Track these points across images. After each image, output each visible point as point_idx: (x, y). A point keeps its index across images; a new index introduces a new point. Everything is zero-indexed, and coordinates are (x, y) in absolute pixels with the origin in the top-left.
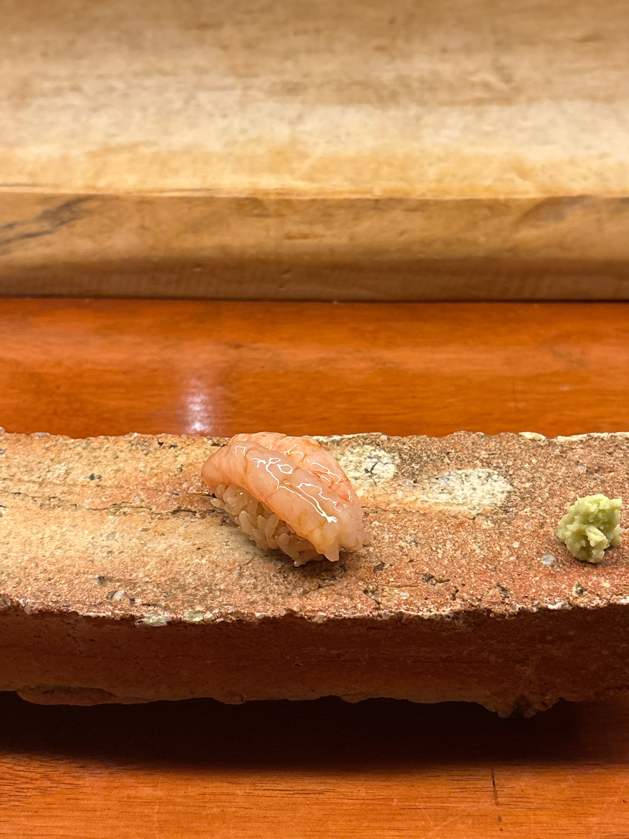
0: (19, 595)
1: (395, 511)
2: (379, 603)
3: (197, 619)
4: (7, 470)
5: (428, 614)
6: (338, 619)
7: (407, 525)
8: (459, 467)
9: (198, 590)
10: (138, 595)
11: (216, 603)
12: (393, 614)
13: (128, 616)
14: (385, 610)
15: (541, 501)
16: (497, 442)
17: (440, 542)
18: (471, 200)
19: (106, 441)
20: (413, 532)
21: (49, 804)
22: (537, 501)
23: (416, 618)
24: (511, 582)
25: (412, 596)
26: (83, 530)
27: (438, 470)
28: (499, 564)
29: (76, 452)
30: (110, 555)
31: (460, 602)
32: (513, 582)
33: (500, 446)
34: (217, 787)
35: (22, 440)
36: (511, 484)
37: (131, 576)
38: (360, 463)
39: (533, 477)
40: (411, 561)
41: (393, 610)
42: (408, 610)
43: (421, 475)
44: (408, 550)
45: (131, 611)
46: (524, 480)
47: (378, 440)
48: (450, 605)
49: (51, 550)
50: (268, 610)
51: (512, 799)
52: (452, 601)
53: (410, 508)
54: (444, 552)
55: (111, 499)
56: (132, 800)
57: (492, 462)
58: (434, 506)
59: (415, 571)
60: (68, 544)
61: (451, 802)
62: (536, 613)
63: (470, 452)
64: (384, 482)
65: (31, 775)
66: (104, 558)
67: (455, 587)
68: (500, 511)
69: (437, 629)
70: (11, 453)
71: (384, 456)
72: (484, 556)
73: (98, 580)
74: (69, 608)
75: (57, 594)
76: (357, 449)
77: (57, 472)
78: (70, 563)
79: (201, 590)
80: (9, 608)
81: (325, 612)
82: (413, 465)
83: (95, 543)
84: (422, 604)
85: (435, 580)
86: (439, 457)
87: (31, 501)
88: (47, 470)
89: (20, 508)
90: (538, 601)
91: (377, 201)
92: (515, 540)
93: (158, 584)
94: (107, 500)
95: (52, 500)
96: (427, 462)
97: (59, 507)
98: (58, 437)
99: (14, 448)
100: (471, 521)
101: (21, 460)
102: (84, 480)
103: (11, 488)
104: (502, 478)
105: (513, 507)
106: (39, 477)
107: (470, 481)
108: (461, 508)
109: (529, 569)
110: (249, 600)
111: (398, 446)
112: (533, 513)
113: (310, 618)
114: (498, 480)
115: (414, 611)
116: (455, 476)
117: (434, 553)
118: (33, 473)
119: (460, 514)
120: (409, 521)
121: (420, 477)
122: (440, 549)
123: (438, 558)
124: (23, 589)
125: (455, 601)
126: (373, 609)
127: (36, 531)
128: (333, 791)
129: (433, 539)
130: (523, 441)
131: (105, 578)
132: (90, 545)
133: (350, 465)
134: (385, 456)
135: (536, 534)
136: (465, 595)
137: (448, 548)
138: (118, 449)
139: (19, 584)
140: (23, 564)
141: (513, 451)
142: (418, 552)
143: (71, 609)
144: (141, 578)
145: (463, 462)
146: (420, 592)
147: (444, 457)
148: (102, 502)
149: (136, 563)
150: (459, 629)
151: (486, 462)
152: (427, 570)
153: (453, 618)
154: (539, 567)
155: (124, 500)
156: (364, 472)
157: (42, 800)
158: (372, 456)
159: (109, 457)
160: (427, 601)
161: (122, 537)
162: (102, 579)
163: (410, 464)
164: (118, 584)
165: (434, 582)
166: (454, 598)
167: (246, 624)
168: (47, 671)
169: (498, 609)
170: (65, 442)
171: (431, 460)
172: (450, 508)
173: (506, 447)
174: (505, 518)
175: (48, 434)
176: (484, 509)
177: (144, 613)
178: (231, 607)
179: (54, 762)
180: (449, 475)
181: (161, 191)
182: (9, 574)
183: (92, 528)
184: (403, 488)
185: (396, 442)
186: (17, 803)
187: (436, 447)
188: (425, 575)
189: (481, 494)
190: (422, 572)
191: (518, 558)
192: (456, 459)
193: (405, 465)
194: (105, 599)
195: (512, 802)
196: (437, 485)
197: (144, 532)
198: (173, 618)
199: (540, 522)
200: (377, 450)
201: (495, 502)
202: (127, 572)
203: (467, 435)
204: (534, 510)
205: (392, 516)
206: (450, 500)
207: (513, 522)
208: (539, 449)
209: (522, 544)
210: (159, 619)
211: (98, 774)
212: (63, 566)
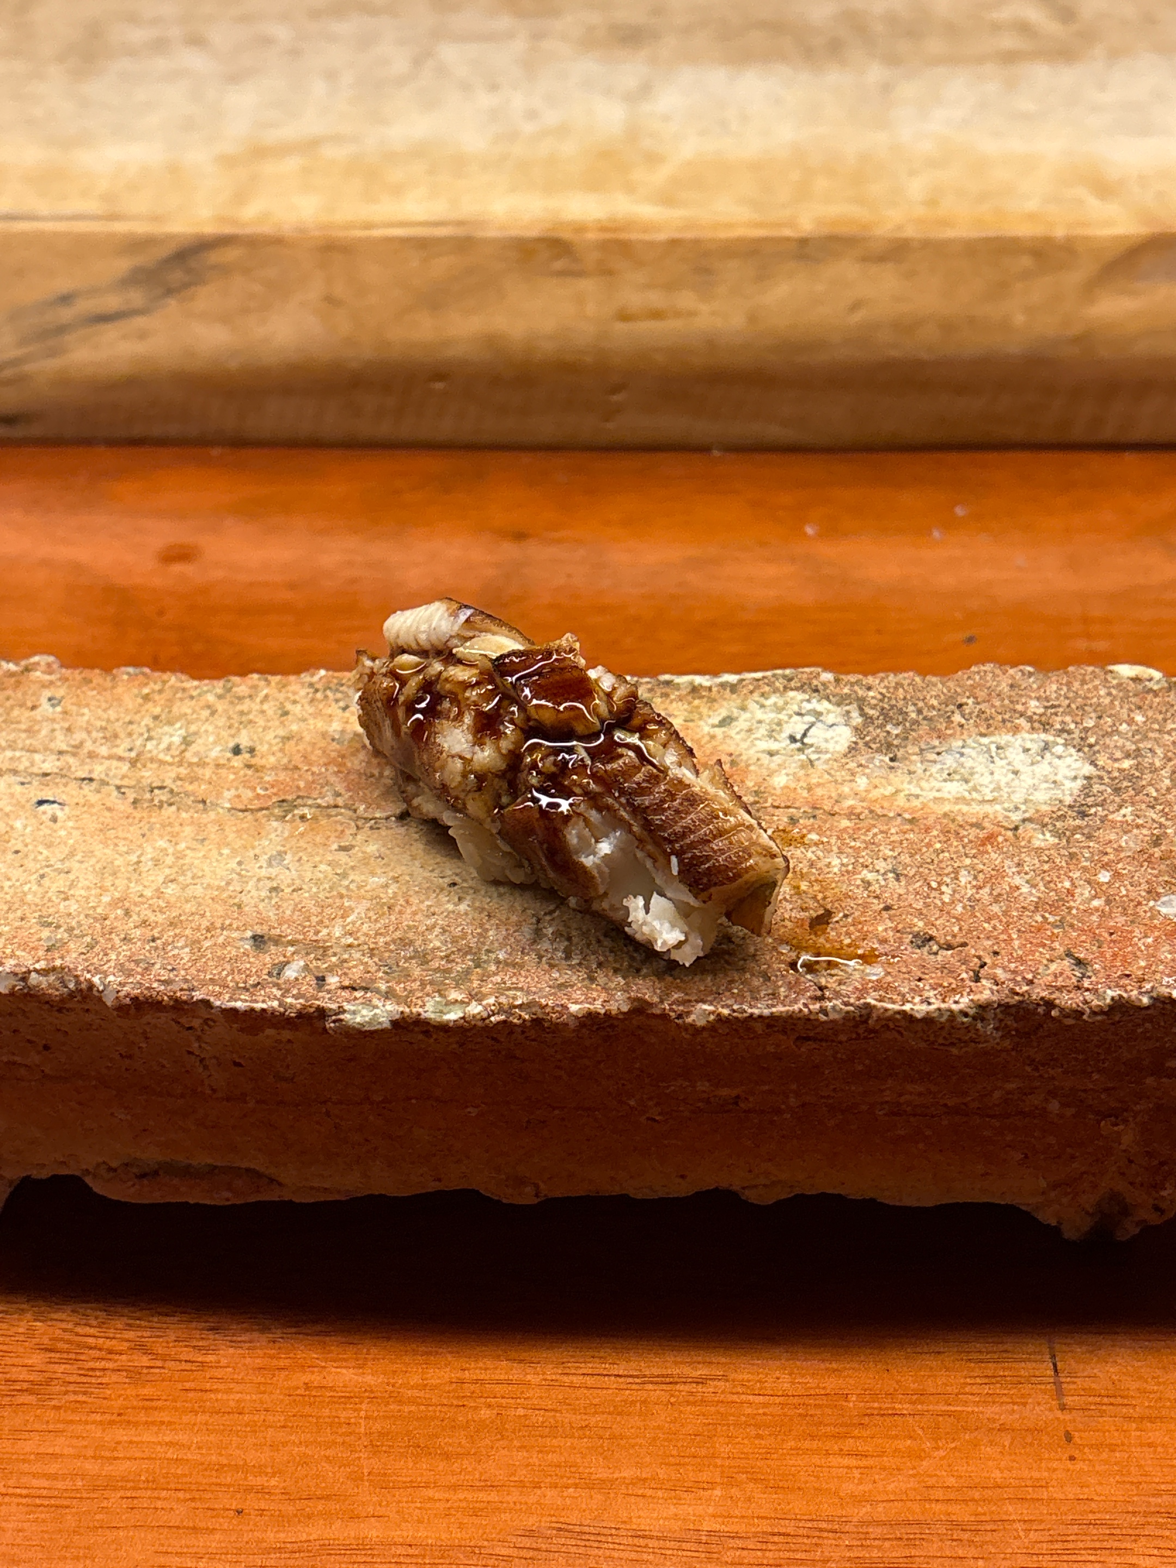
0: (92, 968)
1: (852, 813)
2: (821, 988)
3: (453, 1016)
4: (66, 736)
5: (924, 1007)
6: (736, 1018)
7: (876, 841)
8: (983, 730)
9: (453, 961)
10: (330, 969)
11: (490, 986)
12: (852, 1008)
13: (312, 1010)
14: (834, 1001)
15: (1155, 794)
16: (1061, 684)
17: (946, 871)
18: (997, 239)
19: (263, 683)
20: (891, 853)
21: (147, 1400)
22: (1147, 795)
23: (898, 1016)
24: (1095, 948)
25: (889, 973)
26: (219, 849)
27: (940, 737)
28: (1069, 913)
29: (202, 703)
30: (274, 894)
31: (990, 986)
32: (1099, 947)
33: (1069, 690)
34: (486, 1369)
35: (95, 681)
36: (1093, 763)
37: (317, 933)
38: (779, 724)
39: (1138, 750)
40: (887, 908)
41: (852, 1001)
42: (880, 1001)
43: (905, 747)
44: (881, 887)
45: (318, 999)
46: (1118, 754)
47: (815, 682)
48: (968, 990)
49: (154, 887)
50: (595, 1000)
51: (1091, 1399)
52: (972, 984)
53: (882, 807)
54: (954, 891)
55: (275, 790)
56: (314, 1393)
57: (1051, 721)
58: (931, 804)
59: (896, 927)
60: (189, 874)
61: (966, 1403)
62: (1148, 1008)
63: (1006, 702)
64: (830, 759)
65: (109, 1344)
66: (263, 900)
67: (979, 957)
68: (1070, 813)
69: (941, 1041)
70: (72, 704)
71: (829, 712)
72: (1039, 898)
73: (251, 942)
74: (194, 994)
75: (170, 967)
76: (773, 699)
77: (166, 741)
78: (194, 910)
79: (459, 960)
80: (72, 995)
81: (711, 1004)
82: (889, 727)
83: (243, 872)
84: (912, 990)
85: (938, 943)
86: (942, 712)
87: (115, 793)
88: (146, 736)
89: (92, 806)
90: (1151, 984)
91: (803, 242)
92: (1103, 867)
93: (373, 949)
94: (268, 792)
95: (156, 791)
96: (917, 721)
97: (171, 805)
98: (165, 676)
99: (78, 696)
100: (1010, 833)
101: (92, 719)
102: (220, 755)
103: (73, 769)
104: (1073, 751)
105: (1097, 805)
106: (131, 750)
107: (1006, 758)
108: (988, 808)
109: (1132, 922)
110: (556, 980)
111: (856, 692)
112: (1138, 817)
113: (680, 1016)
114: (1064, 754)
115: (894, 1003)
116: (974, 748)
117: (933, 894)
118: (118, 742)
119: (986, 820)
120: (882, 832)
121: (902, 750)
122: (947, 885)
123: (943, 903)
124: (100, 957)
125: (979, 984)
126: (811, 998)
127: (125, 849)
128: (725, 1378)
129: (931, 867)
130: (1115, 682)
131: (266, 938)
132: (234, 875)
133: (758, 728)
134: (831, 712)
135: (1146, 856)
136: (999, 972)
137: (963, 884)
138: (287, 698)
139: (92, 948)
140: (99, 910)
141: (1095, 700)
142: (902, 891)
143: (198, 995)
144: (337, 938)
145: (991, 722)
146: (907, 966)
147: (953, 712)
148: (258, 796)
149: (328, 911)
150: (986, 1042)
151: (1040, 722)
152: (921, 924)
153: (974, 1018)
154: (1152, 918)
155: (301, 794)
156: (788, 742)
157: (131, 1391)
158: (803, 711)
159: (270, 713)
160: (921, 984)
161: (300, 859)
162: (259, 941)
163: (882, 726)
164: (291, 949)
165: (935, 948)
166: (977, 979)
167: (549, 1028)
168: (145, 1130)
169: (1068, 1000)
170: (179, 684)
171: (925, 718)
172: (965, 808)
173: (1080, 692)
174: (1080, 827)
175: (147, 670)
176: (1037, 811)
177: (345, 1004)
178: (519, 993)
179: (156, 1319)
180: (963, 747)
181: (368, 226)
182: (73, 929)
183: (239, 843)
184: (867, 771)
185: (852, 684)
186: (81, 1398)
187: (934, 693)
188: (916, 936)
189: (1030, 782)
190: (908, 930)
191: (1108, 902)
192: (978, 716)
193: (871, 729)
194: (266, 977)
195: (1091, 1404)
196: (939, 766)
197: (342, 853)
198: (402, 1013)
199: (1152, 834)
200: (814, 701)
201: (1060, 796)
202: (310, 926)
203: (998, 671)
204: (1141, 810)
205: (845, 823)
206: (966, 794)
207: (1096, 834)
208: (1150, 696)
209: (1117, 875)
210: (375, 1014)
211: (244, 1342)
212: (180, 915)
